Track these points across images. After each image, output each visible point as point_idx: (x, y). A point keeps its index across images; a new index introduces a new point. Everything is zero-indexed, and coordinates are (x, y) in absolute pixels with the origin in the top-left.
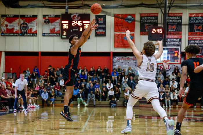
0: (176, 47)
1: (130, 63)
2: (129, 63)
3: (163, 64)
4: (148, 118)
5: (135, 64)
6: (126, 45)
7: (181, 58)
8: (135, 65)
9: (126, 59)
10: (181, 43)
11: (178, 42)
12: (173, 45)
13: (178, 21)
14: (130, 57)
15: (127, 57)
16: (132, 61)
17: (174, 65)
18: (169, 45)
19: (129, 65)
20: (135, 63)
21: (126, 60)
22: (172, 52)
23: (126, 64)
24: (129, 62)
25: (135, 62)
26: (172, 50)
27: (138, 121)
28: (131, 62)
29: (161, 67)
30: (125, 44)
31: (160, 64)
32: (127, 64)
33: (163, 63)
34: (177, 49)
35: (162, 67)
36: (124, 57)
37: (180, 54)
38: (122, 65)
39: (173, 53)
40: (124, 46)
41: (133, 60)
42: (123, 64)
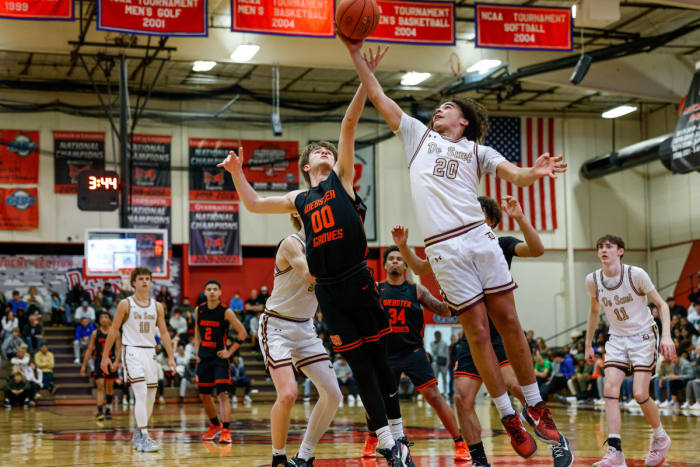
0: (157, 231)
1: (26, 273)
2: (22, 274)
3: (119, 277)
4: (82, 439)
5: (41, 277)
6: (15, 222)
7: (171, 262)
8: (43, 282)
9: (15, 263)
10: (170, 220)
11: (164, 216)
12: (150, 224)
13: (162, 157)
14: (26, 257)
15: (18, 256)
16: (33, 269)
17: (154, 283)
18: (139, 224)
19: (22, 281)
20: (42, 274)
21: (13, 266)
22: (148, 243)
23: (14, 277)
24: (22, 270)
25: (40, 270)
26: (147, 239)
27: (51, 448)
28: (30, 273)
29: (116, 287)
30: (9, 219)
31: (113, 278)
32: (19, 277)
33: (120, 274)
34: (159, 237)
35: (119, 285)
36: (8, 258)
37: (169, 249)
38: (3, 281)
39: (150, 246)
40: (6, 225)
41: (37, 267)
42: (6, 277)
